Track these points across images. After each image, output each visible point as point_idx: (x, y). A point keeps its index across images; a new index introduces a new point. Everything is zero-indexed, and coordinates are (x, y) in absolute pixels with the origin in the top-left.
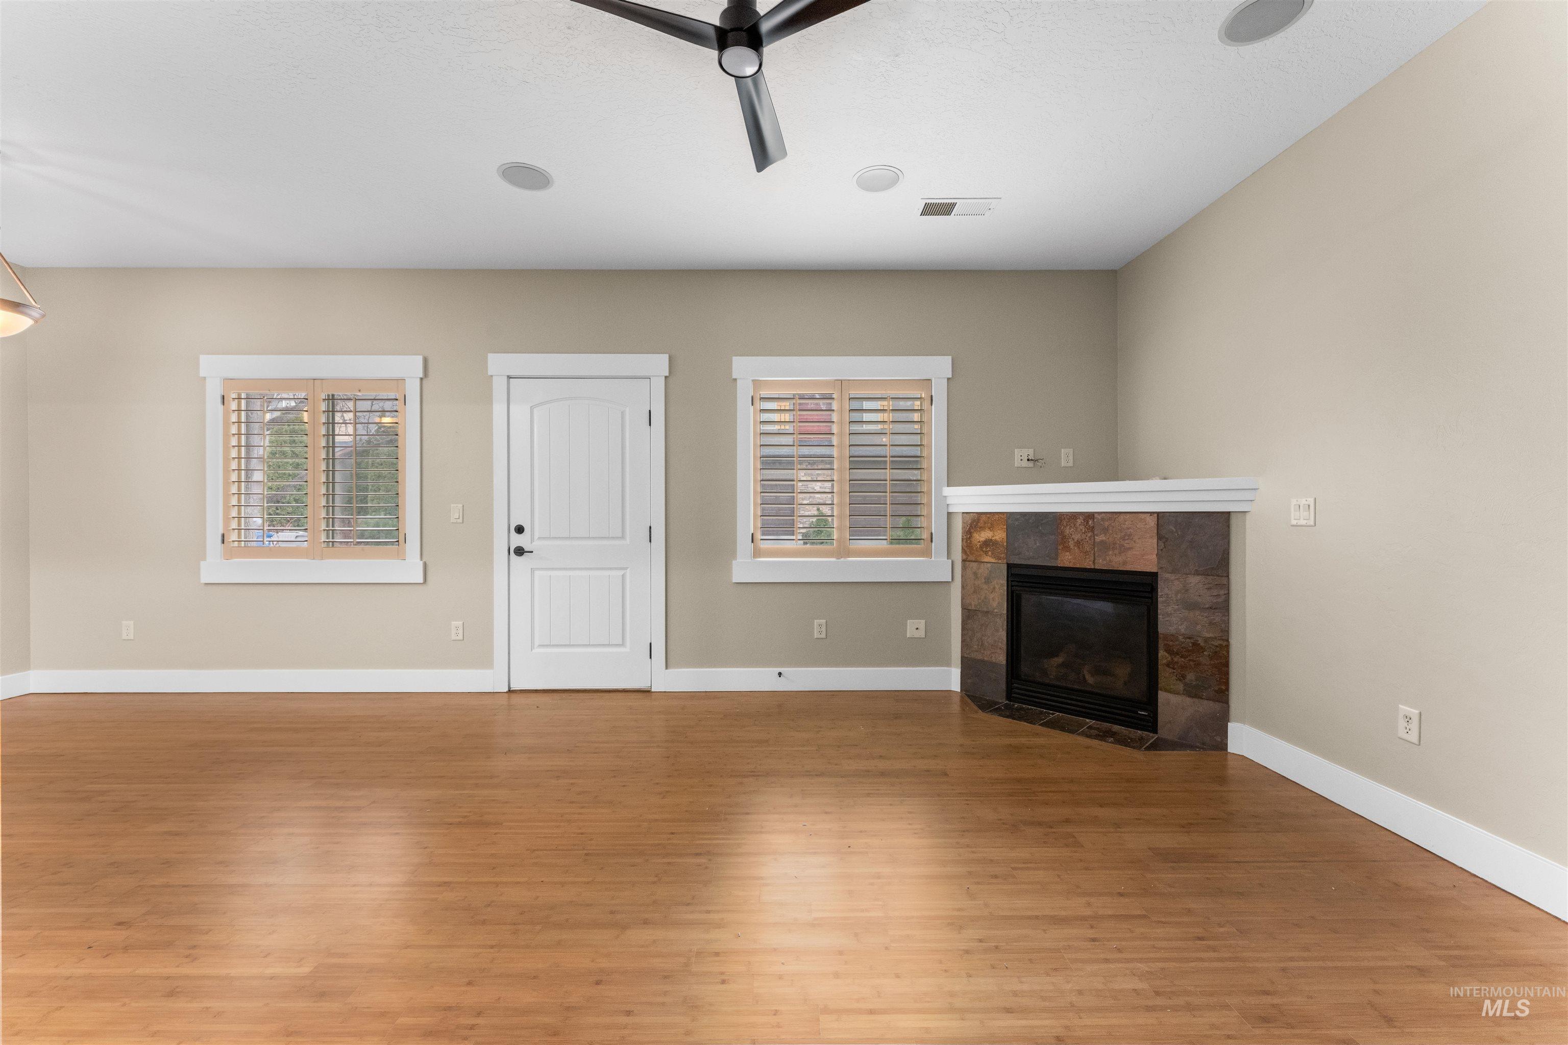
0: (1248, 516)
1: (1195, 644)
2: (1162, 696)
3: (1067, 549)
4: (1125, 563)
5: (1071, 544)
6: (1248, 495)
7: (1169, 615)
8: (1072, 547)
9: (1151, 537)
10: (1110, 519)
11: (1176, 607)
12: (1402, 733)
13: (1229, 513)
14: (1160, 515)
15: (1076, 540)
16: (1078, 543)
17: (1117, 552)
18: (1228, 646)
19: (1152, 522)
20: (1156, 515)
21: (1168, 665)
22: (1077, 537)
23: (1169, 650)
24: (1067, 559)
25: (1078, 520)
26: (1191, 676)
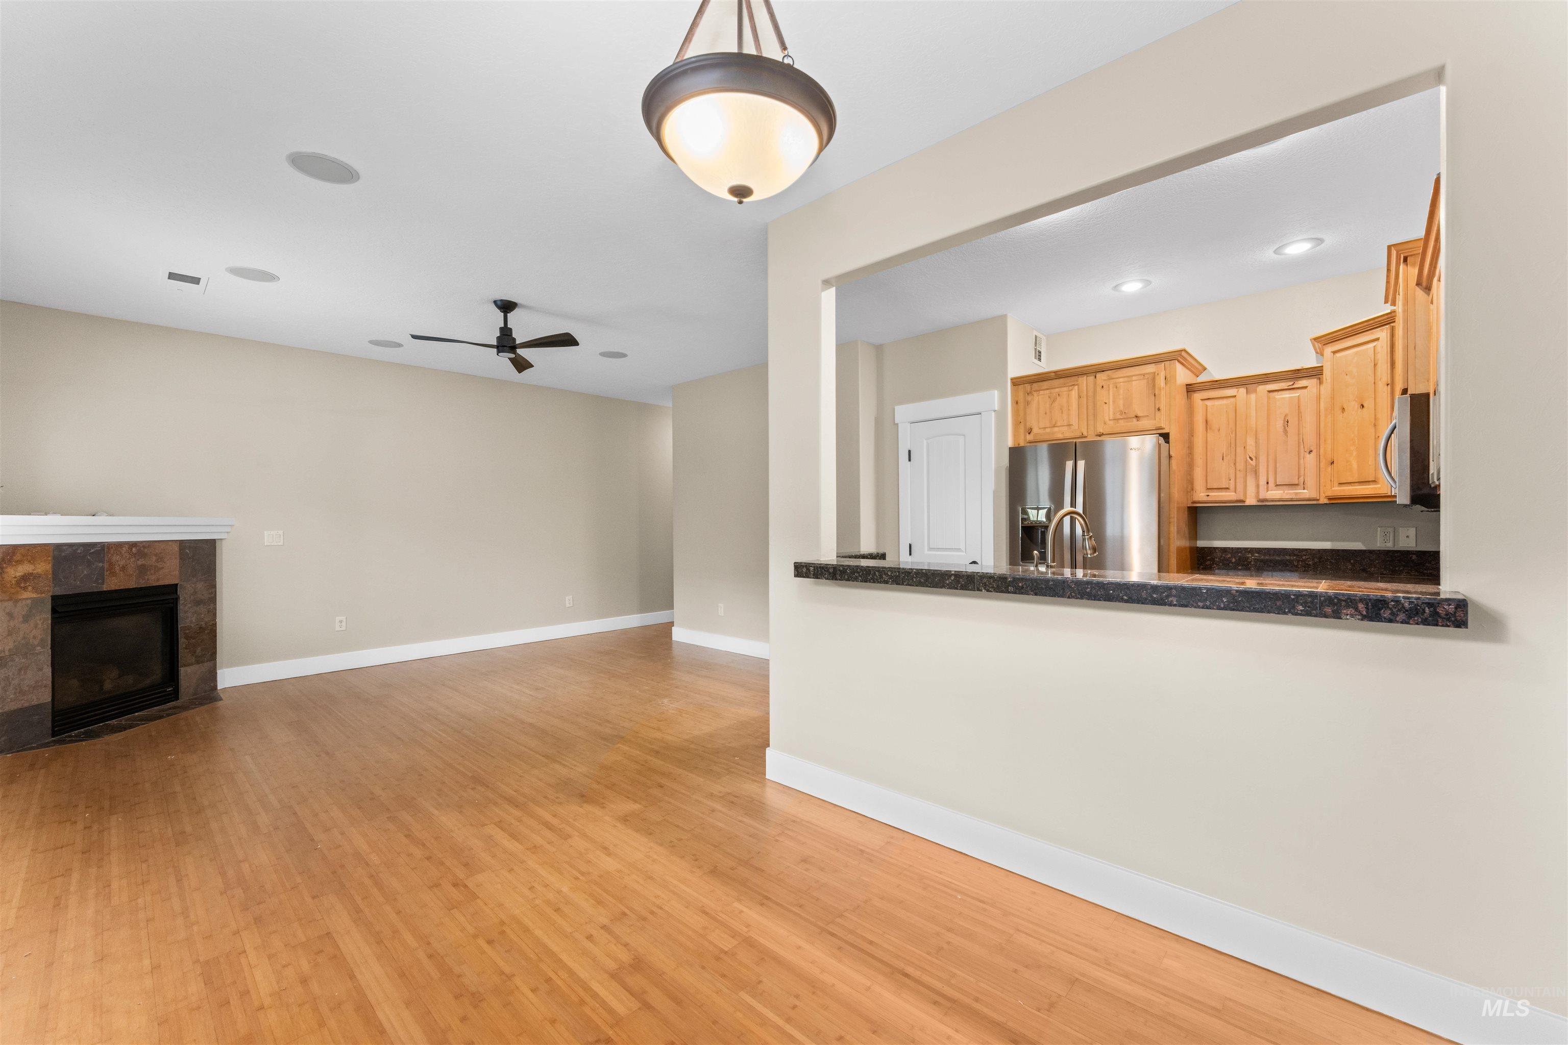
0: (224, 542)
1: (200, 628)
2: (182, 670)
3: (113, 574)
4: (158, 580)
5: (117, 568)
6: (228, 529)
7: (186, 612)
8: (117, 572)
9: (176, 558)
10: (149, 546)
11: (190, 605)
12: (338, 628)
13: (215, 540)
14: (181, 542)
15: (121, 566)
16: (123, 568)
17: (153, 571)
18: (216, 623)
19: (176, 548)
20: (179, 542)
21: (186, 648)
22: (122, 563)
23: (187, 637)
24: (112, 584)
25: (124, 548)
26: (199, 650)
